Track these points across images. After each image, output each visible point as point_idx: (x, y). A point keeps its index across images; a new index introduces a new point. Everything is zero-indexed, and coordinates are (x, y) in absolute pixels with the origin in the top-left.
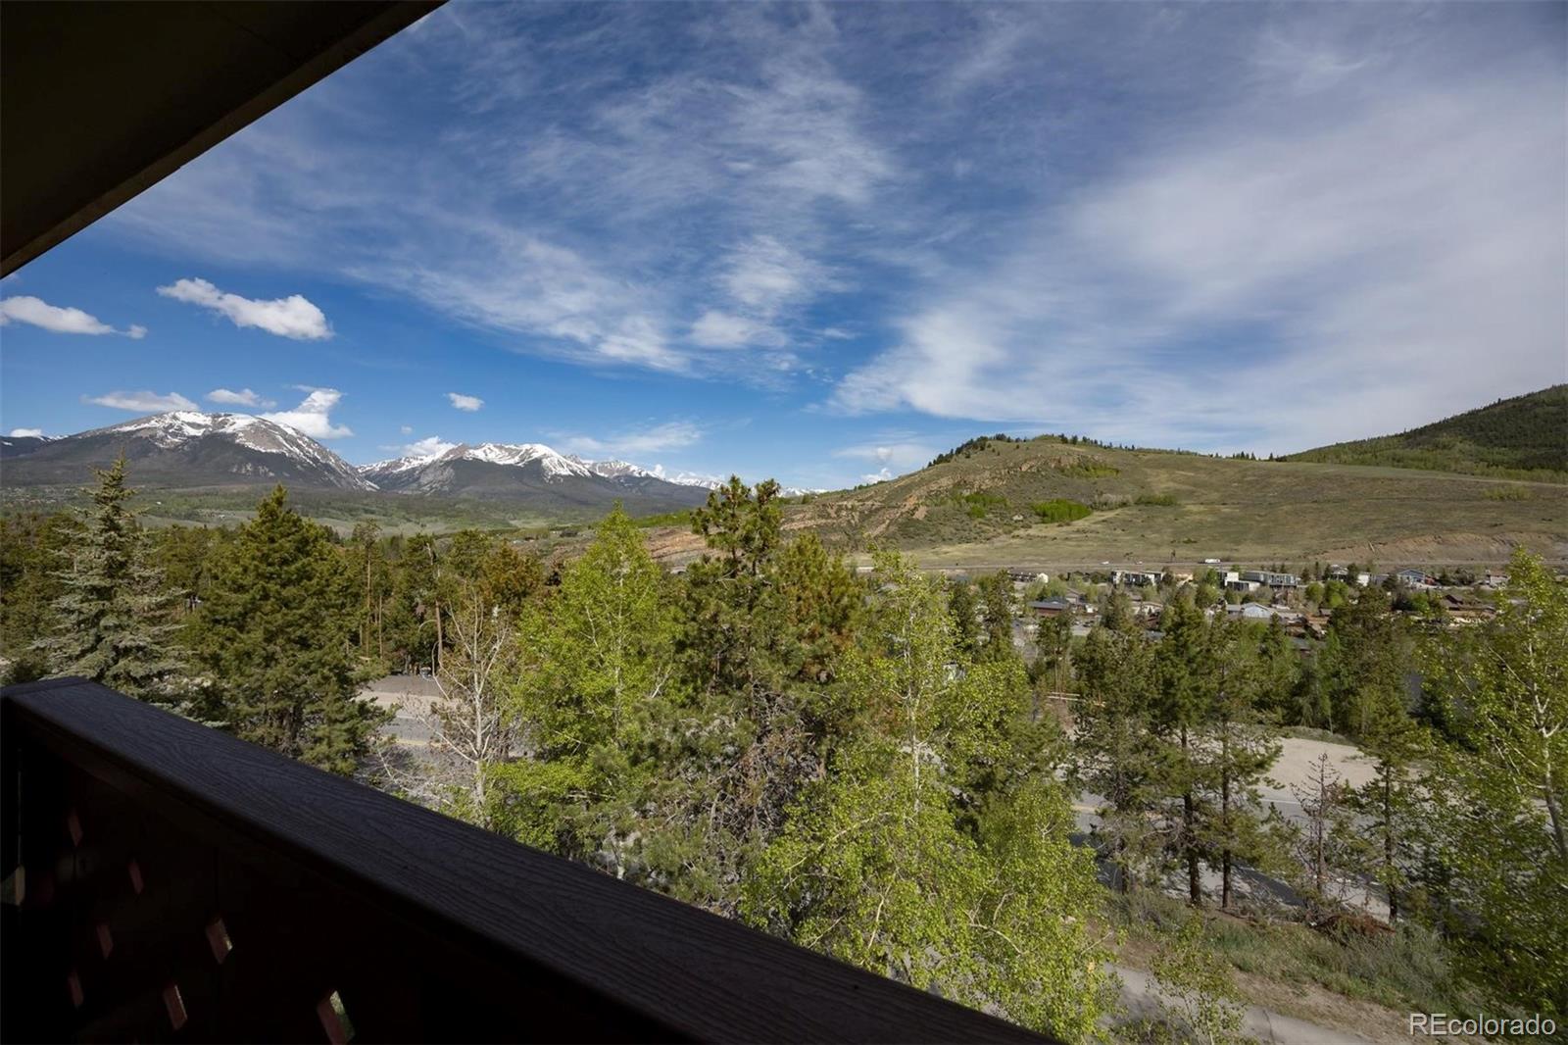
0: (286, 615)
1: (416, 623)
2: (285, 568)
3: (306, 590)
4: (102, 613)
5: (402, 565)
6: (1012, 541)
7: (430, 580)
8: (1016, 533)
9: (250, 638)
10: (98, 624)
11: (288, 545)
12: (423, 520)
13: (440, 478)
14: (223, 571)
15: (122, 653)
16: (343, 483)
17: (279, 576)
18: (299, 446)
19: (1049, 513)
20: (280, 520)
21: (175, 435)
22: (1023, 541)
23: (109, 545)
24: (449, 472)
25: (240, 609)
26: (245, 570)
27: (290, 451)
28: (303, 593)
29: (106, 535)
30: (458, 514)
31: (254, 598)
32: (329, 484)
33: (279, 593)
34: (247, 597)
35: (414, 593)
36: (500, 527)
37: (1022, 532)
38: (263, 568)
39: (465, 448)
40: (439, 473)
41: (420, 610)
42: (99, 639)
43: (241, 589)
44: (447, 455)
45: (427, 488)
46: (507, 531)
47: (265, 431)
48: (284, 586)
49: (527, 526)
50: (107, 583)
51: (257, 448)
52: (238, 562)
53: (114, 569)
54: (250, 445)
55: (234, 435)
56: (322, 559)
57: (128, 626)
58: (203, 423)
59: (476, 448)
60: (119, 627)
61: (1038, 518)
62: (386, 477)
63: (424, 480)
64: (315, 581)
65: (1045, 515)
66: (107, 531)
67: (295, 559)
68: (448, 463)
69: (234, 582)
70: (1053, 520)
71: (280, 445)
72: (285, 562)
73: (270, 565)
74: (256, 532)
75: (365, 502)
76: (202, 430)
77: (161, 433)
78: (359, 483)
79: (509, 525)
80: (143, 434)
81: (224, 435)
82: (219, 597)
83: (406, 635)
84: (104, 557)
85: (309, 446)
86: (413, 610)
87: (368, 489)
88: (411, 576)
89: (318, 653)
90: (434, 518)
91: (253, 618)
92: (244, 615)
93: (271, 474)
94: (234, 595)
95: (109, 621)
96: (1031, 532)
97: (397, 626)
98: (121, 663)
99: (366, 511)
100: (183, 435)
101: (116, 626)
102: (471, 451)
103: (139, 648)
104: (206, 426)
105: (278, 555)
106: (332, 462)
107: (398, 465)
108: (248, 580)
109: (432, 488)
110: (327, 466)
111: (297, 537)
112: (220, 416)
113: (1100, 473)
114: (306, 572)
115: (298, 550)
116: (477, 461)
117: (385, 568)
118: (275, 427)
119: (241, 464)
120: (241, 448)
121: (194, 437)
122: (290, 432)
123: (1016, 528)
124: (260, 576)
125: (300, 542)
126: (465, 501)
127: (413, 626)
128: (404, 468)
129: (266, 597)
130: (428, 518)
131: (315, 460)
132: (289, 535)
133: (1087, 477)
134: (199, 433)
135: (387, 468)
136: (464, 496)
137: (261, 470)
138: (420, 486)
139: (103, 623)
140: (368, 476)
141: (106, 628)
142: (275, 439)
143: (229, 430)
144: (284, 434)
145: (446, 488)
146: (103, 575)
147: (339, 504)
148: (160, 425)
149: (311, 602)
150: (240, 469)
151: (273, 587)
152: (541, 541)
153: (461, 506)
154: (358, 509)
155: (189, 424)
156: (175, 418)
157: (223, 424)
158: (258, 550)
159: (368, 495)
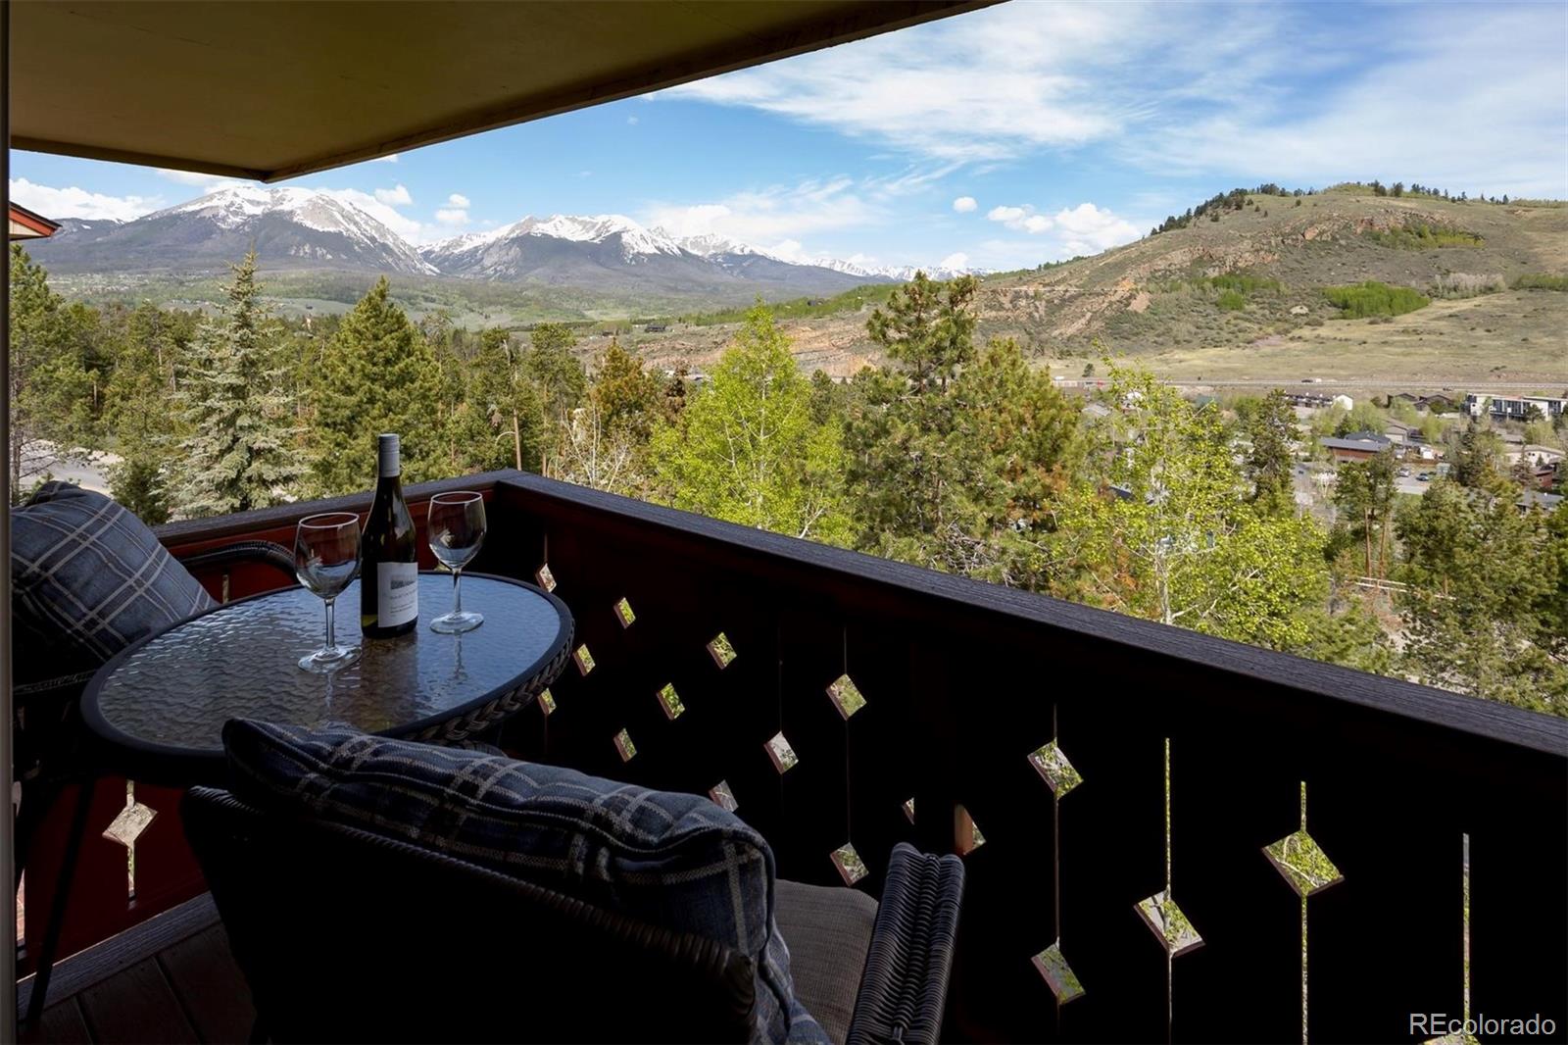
0: (392, 420)
1: (492, 434)
2: (390, 369)
3: (410, 394)
4: (238, 413)
5: (477, 365)
6: (1292, 345)
7: (507, 383)
8: (1296, 333)
9: (359, 445)
10: (234, 423)
11: (390, 341)
12: (488, 310)
13: (505, 258)
14: (332, 371)
15: (254, 454)
16: (402, 265)
17: (384, 376)
18: (356, 223)
19: (1353, 302)
20: (383, 316)
21: (235, 214)
22: (1308, 346)
23: (243, 343)
24: (515, 251)
25: (348, 412)
26: (352, 370)
27: (348, 230)
28: (406, 396)
29: (241, 332)
30: (525, 303)
31: (361, 401)
32: (387, 267)
33: (385, 396)
34: (354, 399)
35: (489, 398)
36: (574, 319)
37: (1306, 332)
38: (369, 368)
39: (532, 221)
40: (503, 252)
41: (496, 418)
42: (236, 440)
43: (349, 391)
44: (513, 231)
45: (490, 272)
46: (582, 325)
47: (322, 207)
48: (387, 388)
49: (605, 318)
50: (240, 381)
51: (315, 227)
52: (345, 362)
53: (248, 366)
54: (308, 224)
55: (292, 212)
56: (423, 359)
57: (260, 426)
58: (262, 200)
59: (545, 222)
60: (252, 428)
61: (1334, 311)
62: (446, 259)
63: (487, 262)
64: (417, 384)
65: (1345, 306)
66: (241, 327)
67: (398, 358)
68: (514, 241)
69: (342, 383)
70: (1360, 313)
71: (337, 223)
72: (388, 362)
73: (374, 364)
74: (361, 327)
75: (425, 288)
76: (263, 207)
77: (222, 212)
78: (419, 266)
79: (584, 316)
80: (207, 214)
81: (281, 213)
82: (329, 399)
83: (482, 448)
84: (240, 354)
85: (366, 223)
86: (488, 419)
87: (428, 273)
88: (486, 378)
89: (422, 465)
90: (499, 307)
91: (360, 423)
92: (352, 418)
93: (329, 257)
94: (343, 397)
95: (244, 421)
96: (1323, 331)
97: (472, 438)
98: (255, 465)
99: (426, 299)
100: (243, 214)
101: (250, 427)
102: (540, 225)
103: (271, 450)
104: (265, 203)
105: (382, 354)
106: (390, 242)
107: (458, 243)
108: (353, 383)
109: (496, 271)
110: (385, 247)
111: (399, 334)
112: (278, 191)
113: (1444, 240)
114: (409, 373)
115: (400, 349)
116: (546, 237)
117: (457, 368)
118: (333, 203)
119: (300, 245)
120: (299, 227)
121: (253, 216)
122: (348, 208)
123: (1296, 326)
124: (366, 376)
125: (402, 340)
126: (533, 286)
127: (489, 437)
128: (465, 248)
129: (372, 401)
130: (492, 308)
131: (373, 239)
132: (392, 331)
133: (1420, 247)
134: (258, 211)
135: (448, 248)
136: (531, 280)
137: (319, 253)
138: (483, 269)
139: (239, 422)
140: (427, 256)
141: (241, 428)
142: (332, 216)
143: (286, 207)
144: (342, 211)
145: (512, 271)
146: (238, 373)
147: (398, 291)
148: (222, 203)
149: (415, 407)
150: (297, 251)
151: (378, 389)
152: (622, 337)
153: (530, 293)
154: (417, 296)
155: (249, 201)
156: (236, 195)
157: (281, 200)
158: (365, 348)
159: (428, 279)
